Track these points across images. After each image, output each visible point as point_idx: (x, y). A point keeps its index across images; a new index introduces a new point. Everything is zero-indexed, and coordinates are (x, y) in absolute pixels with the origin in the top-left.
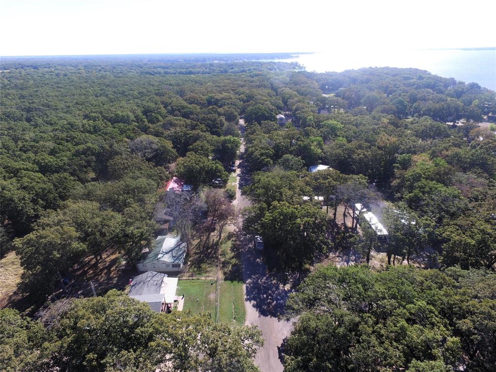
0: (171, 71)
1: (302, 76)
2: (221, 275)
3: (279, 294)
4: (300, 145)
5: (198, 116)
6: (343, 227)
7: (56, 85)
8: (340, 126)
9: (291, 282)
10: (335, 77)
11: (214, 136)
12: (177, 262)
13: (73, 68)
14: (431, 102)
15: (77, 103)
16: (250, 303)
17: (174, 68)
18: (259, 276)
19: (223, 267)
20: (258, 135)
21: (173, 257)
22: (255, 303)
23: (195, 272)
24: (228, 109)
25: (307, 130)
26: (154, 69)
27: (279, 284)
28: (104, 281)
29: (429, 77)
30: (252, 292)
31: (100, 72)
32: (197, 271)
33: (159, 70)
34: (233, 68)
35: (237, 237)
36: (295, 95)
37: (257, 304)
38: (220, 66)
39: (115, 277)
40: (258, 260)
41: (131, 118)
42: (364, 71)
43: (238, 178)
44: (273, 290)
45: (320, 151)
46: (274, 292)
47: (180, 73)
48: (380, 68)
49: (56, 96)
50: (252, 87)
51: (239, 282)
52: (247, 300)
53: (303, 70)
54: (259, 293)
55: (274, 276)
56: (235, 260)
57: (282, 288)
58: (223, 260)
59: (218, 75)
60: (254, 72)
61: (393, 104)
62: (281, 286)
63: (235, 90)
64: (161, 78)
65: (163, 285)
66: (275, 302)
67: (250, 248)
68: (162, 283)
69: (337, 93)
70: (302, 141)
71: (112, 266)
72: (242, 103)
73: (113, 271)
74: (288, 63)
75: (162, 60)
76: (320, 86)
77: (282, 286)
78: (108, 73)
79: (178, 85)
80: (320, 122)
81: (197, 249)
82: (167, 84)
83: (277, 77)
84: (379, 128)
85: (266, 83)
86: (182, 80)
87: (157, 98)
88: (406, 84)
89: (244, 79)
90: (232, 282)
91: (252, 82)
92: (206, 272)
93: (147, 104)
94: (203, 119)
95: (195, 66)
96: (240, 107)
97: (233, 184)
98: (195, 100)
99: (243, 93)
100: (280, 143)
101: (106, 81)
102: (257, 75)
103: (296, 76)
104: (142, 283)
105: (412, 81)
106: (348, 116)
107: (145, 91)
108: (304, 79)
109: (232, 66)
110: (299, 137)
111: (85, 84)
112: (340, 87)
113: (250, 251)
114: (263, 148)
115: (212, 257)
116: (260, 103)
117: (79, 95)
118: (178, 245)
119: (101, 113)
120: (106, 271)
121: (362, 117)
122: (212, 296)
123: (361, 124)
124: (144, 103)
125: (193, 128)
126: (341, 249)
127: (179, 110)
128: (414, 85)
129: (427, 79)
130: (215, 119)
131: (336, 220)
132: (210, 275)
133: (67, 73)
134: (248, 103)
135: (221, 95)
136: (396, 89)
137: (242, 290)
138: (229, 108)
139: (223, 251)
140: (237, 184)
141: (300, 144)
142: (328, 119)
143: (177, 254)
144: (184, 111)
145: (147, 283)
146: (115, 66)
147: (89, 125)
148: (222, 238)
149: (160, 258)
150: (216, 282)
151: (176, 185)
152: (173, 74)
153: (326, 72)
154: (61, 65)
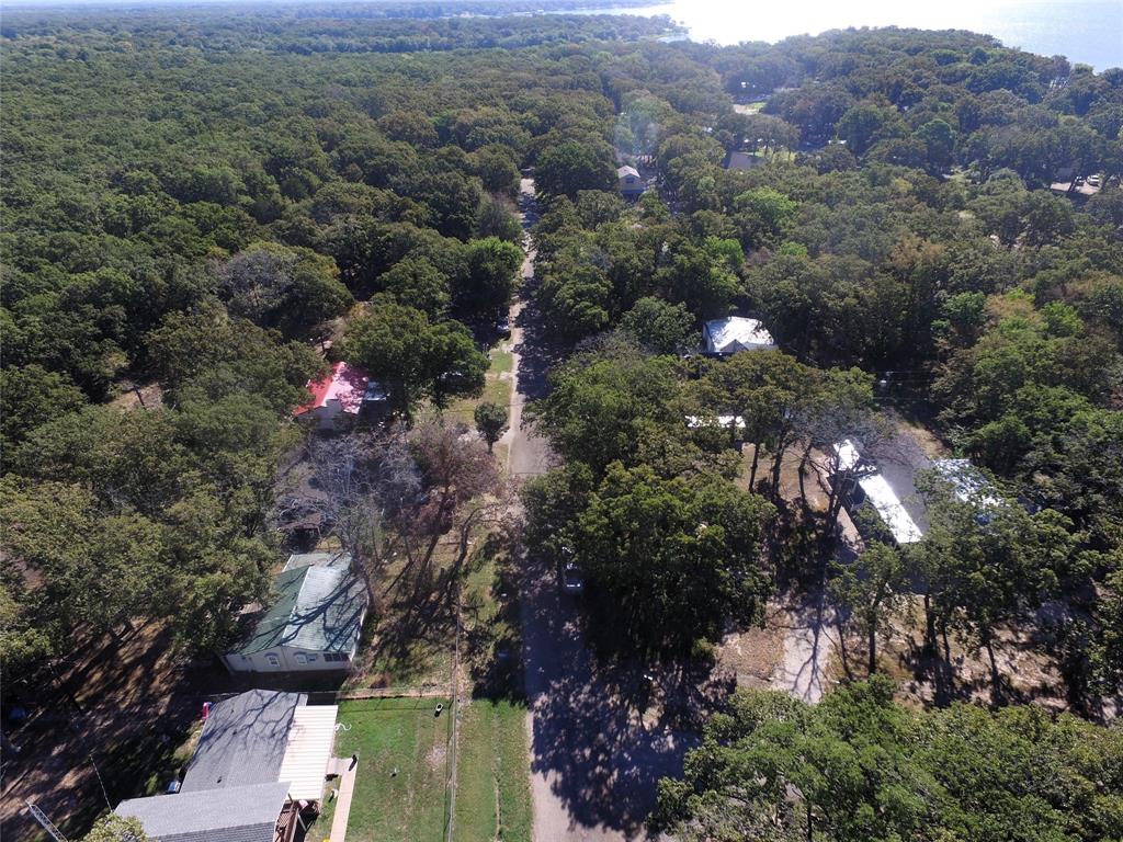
0: (353, 41)
1: (681, 54)
2: (463, 682)
3: (626, 745)
4: (681, 267)
5: (409, 176)
6: (799, 512)
7: (54, 84)
8: (786, 204)
9: (660, 699)
10: (764, 58)
11: (450, 241)
12: (338, 647)
13: (104, 35)
14: (1016, 128)
15: (97, 140)
16: (545, 777)
17: (361, 34)
18: (572, 682)
19: (471, 651)
20: (567, 233)
21: (327, 630)
22: (559, 777)
23: (390, 671)
24: (490, 156)
25: (698, 218)
26: (311, 39)
27: (628, 709)
28: (130, 706)
29: (1002, 56)
30: (552, 742)
31: (174, 47)
32: (396, 666)
33: (325, 40)
34: (507, 34)
35: (512, 549)
36: (666, 110)
37: (563, 782)
38: (476, 27)
39: (163, 694)
40: (568, 625)
41: (234, 185)
42: (836, 40)
43: (517, 357)
44: (610, 729)
45: (733, 279)
46: (612, 738)
47: (378, 48)
48: (876, 31)
49: (48, 117)
50: (555, 86)
51: (513, 704)
52: (537, 767)
53: (682, 38)
54: (570, 744)
55: (613, 678)
56: (506, 626)
57: (634, 722)
58: (469, 626)
59: (470, 53)
60: (562, 45)
61: (920, 136)
62: (633, 713)
63: (512, 96)
64: (323, 64)
65: (292, 734)
66: (616, 773)
67: (545, 585)
68: (289, 729)
69: (771, 102)
70: (686, 252)
71: (159, 656)
72: (528, 133)
73: (159, 671)
74: (647, 19)
75: (334, 13)
76: (726, 83)
77: (636, 713)
78: (193, 50)
79: (367, 83)
80: (732, 192)
81: (399, 590)
82: (338, 82)
83: (618, 59)
84: (890, 210)
85: (590, 75)
86: (378, 68)
87: (309, 123)
88: (944, 76)
89: (537, 65)
90: (495, 703)
91: (555, 73)
92: (423, 670)
93: (279, 142)
94: (424, 186)
95: (412, 28)
96: (524, 147)
97: (504, 375)
98: (404, 131)
99: (532, 106)
100: (627, 260)
101: (184, 74)
102: (567, 54)
103: (666, 56)
104: (230, 731)
105: (960, 66)
106: (805, 175)
107: (278, 99)
108: (687, 64)
109: (504, 27)
110: (680, 242)
111: (128, 82)
112: (776, 86)
113: (546, 595)
114: (580, 276)
115: (441, 619)
116: (575, 137)
117: (109, 113)
118: (342, 590)
119: (156, 169)
120: (139, 672)
121: (841, 177)
122: (437, 757)
123: (840, 197)
124: (272, 137)
125: (396, 215)
126: (795, 583)
127: (360, 161)
128: (964, 77)
129: (996, 61)
130: (456, 185)
131: (781, 489)
132: (434, 681)
133: (86, 49)
134: (544, 137)
135: (472, 111)
136: (921, 90)
137: (521, 730)
138: (494, 152)
139: (471, 598)
140: (511, 376)
141: (682, 264)
142: (753, 184)
143: (338, 620)
144: (373, 162)
145: (241, 736)
146: (212, 30)
147: (119, 209)
148: (469, 552)
149: (287, 640)
150: (449, 705)
151: (347, 387)
152: (358, 50)
153: (741, 43)
154: (74, 26)
